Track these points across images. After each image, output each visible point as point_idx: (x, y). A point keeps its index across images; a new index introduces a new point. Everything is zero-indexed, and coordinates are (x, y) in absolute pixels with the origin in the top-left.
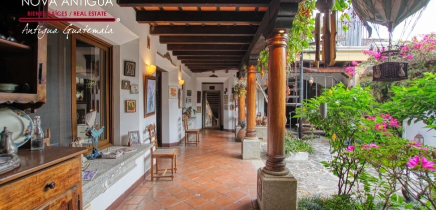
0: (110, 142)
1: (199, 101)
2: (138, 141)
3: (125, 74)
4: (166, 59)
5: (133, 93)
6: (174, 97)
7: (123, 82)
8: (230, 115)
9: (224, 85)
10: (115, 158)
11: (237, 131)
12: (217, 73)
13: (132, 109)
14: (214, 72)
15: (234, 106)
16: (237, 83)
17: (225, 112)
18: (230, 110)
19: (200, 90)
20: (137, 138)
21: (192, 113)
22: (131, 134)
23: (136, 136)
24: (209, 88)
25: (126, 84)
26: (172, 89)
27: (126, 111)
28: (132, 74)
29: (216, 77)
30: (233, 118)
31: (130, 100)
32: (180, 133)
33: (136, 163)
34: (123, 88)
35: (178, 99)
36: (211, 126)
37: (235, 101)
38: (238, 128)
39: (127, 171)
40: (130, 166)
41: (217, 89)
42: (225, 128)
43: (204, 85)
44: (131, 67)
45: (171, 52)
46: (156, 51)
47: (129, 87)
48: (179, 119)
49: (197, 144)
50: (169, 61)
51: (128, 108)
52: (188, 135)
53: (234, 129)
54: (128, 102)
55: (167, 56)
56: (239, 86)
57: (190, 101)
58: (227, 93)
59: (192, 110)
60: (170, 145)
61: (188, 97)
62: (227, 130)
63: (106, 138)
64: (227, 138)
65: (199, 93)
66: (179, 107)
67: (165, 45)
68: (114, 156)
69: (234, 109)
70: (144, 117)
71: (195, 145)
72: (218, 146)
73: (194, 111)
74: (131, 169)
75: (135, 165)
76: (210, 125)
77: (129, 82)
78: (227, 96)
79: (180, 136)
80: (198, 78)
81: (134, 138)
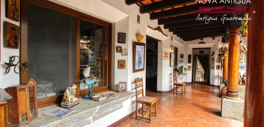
0: (109, 88)
1: (189, 62)
2: (125, 89)
3: (119, 42)
4: (157, 31)
5: (124, 55)
6: (166, 59)
7: (117, 47)
8: (216, 73)
9: (211, 49)
10: (98, 101)
11: (221, 88)
12: (205, 40)
13: (122, 66)
14: (202, 39)
15: (220, 66)
16: (221, 47)
17: (211, 71)
18: (216, 69)
19: (191, 53)
20: (125, 87)
21: (184, 70)
22: (121, 84)
23: (124, 85)
24: (199, 52)
25: (119, 48)
26: (165, 53)
27: (119, 68)
28: (123, 42)
29: (204, 43)
30: (219, 76)
31: (122, 60)
32: (171, 84)
33: (123, 105)
34: (117, 52)
35: (169, 60)
36: (203, 81)
37: (222, 62)
38: (221, 85)
39: (113, 111)
40: (117, 107)
41: (206, 52)
42: (211, 83)
43: (194, 50)
44: (122, 37)
45: (162, 26)
46: (147, 26)
47: (121, 51)
48: (171, 74)
49: (182, 94)
50: (160, 33)
51: (120, 65)
52: (176, 87)
53: (219, 85)
54: (120, 61)
55: (159, 29)
56: (223, 49)
57: (183, 62)
58: (213, 55)
59: (183, 68)
60: (162, 93)
61: (181, 59)
62: (213, 86)
63: (105, 84)
64: (213, 93)
65: (190, 56)
66: (170, 66)
67: (156, 21)
68: (98, 99)
69: (220, 69)
70: (133, 73)
71: (181, 95)
72: (201, 98)
73: (185, 69)
74: (117, 109)
75: (122, 106)
76: (201, 80)
77: (121, 47)
78: (214, 58)
79: (171, 87)
80: (189, 45)
81: (122, 87)
